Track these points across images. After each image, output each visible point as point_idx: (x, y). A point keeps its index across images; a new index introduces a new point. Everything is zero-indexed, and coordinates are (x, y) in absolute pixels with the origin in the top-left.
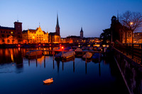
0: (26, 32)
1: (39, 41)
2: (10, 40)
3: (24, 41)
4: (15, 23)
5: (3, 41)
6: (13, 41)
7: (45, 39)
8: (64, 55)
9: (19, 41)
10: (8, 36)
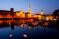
0: (15, 12)
1: (21, 17)
2: (9, 16)
3: (15, 17)
4: (11, 9)
5: (6, 17)
6: (10, 17)
7: (24, 16)
8: (33, 24)
9: (13, 17)
10: (8, 15)
